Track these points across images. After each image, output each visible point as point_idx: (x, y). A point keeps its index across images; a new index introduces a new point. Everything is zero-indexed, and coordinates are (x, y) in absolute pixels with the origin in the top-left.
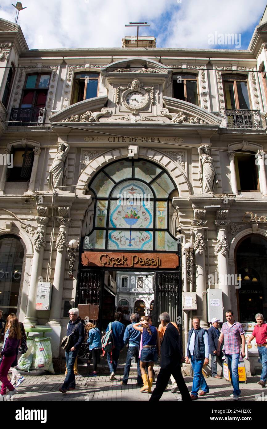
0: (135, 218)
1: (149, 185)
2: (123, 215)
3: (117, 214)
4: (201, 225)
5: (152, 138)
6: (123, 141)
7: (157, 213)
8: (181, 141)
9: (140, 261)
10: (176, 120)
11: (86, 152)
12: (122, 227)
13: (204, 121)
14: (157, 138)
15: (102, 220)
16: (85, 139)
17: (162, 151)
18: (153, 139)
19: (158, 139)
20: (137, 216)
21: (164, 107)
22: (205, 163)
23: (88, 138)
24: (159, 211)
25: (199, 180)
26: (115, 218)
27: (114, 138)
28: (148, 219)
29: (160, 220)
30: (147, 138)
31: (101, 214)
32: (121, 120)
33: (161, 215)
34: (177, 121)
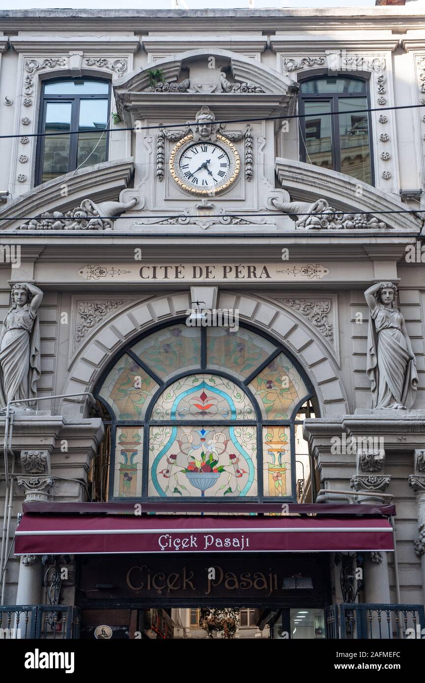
0: (212, 471)
1: (244, 386)
2: (183, 462)
3: (168, 460)
4: (375, 486)
5: (249, 267)
6: (177, 277)
7: (267, 458)
8: (323, 271)
9: (228, 580)
10: (308, 222)
11: (86, 304)
12: (181, 494)
13: (380, 221)
14: (263, 265)
15: (130, 479)
16: (81, 272)
17: (275, 299)
18: (252, 270)
19: (265, 268)
20: (218, 465)
21: (278, 184)
22: (383, 329)
23: (89, 270)
24: (270, 451)
25: (370, 371)
26: (162, 472)
27: (155, 268)
28: (244, 472)
29: (275, 475)
30: (237, 268)
31: (129, 463)
32: (171, 223)
33: (277, 463)
34: (310, 224)
